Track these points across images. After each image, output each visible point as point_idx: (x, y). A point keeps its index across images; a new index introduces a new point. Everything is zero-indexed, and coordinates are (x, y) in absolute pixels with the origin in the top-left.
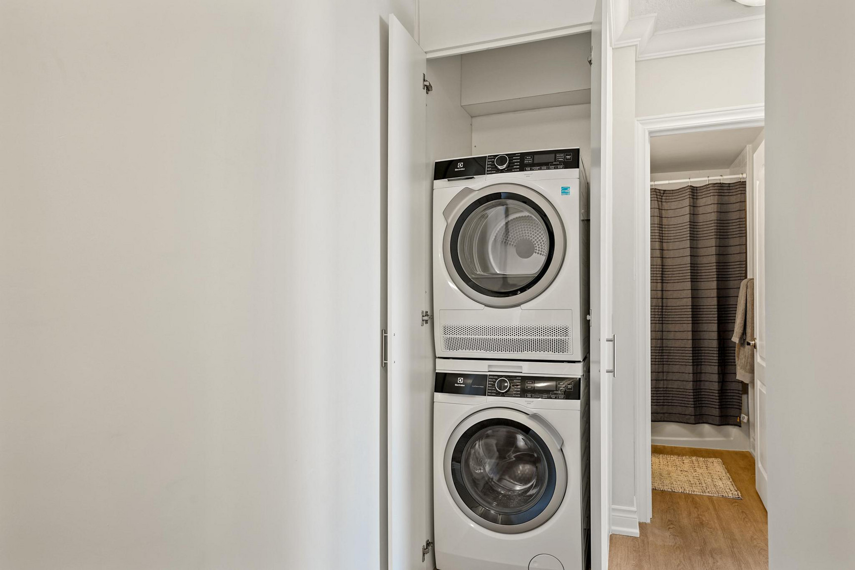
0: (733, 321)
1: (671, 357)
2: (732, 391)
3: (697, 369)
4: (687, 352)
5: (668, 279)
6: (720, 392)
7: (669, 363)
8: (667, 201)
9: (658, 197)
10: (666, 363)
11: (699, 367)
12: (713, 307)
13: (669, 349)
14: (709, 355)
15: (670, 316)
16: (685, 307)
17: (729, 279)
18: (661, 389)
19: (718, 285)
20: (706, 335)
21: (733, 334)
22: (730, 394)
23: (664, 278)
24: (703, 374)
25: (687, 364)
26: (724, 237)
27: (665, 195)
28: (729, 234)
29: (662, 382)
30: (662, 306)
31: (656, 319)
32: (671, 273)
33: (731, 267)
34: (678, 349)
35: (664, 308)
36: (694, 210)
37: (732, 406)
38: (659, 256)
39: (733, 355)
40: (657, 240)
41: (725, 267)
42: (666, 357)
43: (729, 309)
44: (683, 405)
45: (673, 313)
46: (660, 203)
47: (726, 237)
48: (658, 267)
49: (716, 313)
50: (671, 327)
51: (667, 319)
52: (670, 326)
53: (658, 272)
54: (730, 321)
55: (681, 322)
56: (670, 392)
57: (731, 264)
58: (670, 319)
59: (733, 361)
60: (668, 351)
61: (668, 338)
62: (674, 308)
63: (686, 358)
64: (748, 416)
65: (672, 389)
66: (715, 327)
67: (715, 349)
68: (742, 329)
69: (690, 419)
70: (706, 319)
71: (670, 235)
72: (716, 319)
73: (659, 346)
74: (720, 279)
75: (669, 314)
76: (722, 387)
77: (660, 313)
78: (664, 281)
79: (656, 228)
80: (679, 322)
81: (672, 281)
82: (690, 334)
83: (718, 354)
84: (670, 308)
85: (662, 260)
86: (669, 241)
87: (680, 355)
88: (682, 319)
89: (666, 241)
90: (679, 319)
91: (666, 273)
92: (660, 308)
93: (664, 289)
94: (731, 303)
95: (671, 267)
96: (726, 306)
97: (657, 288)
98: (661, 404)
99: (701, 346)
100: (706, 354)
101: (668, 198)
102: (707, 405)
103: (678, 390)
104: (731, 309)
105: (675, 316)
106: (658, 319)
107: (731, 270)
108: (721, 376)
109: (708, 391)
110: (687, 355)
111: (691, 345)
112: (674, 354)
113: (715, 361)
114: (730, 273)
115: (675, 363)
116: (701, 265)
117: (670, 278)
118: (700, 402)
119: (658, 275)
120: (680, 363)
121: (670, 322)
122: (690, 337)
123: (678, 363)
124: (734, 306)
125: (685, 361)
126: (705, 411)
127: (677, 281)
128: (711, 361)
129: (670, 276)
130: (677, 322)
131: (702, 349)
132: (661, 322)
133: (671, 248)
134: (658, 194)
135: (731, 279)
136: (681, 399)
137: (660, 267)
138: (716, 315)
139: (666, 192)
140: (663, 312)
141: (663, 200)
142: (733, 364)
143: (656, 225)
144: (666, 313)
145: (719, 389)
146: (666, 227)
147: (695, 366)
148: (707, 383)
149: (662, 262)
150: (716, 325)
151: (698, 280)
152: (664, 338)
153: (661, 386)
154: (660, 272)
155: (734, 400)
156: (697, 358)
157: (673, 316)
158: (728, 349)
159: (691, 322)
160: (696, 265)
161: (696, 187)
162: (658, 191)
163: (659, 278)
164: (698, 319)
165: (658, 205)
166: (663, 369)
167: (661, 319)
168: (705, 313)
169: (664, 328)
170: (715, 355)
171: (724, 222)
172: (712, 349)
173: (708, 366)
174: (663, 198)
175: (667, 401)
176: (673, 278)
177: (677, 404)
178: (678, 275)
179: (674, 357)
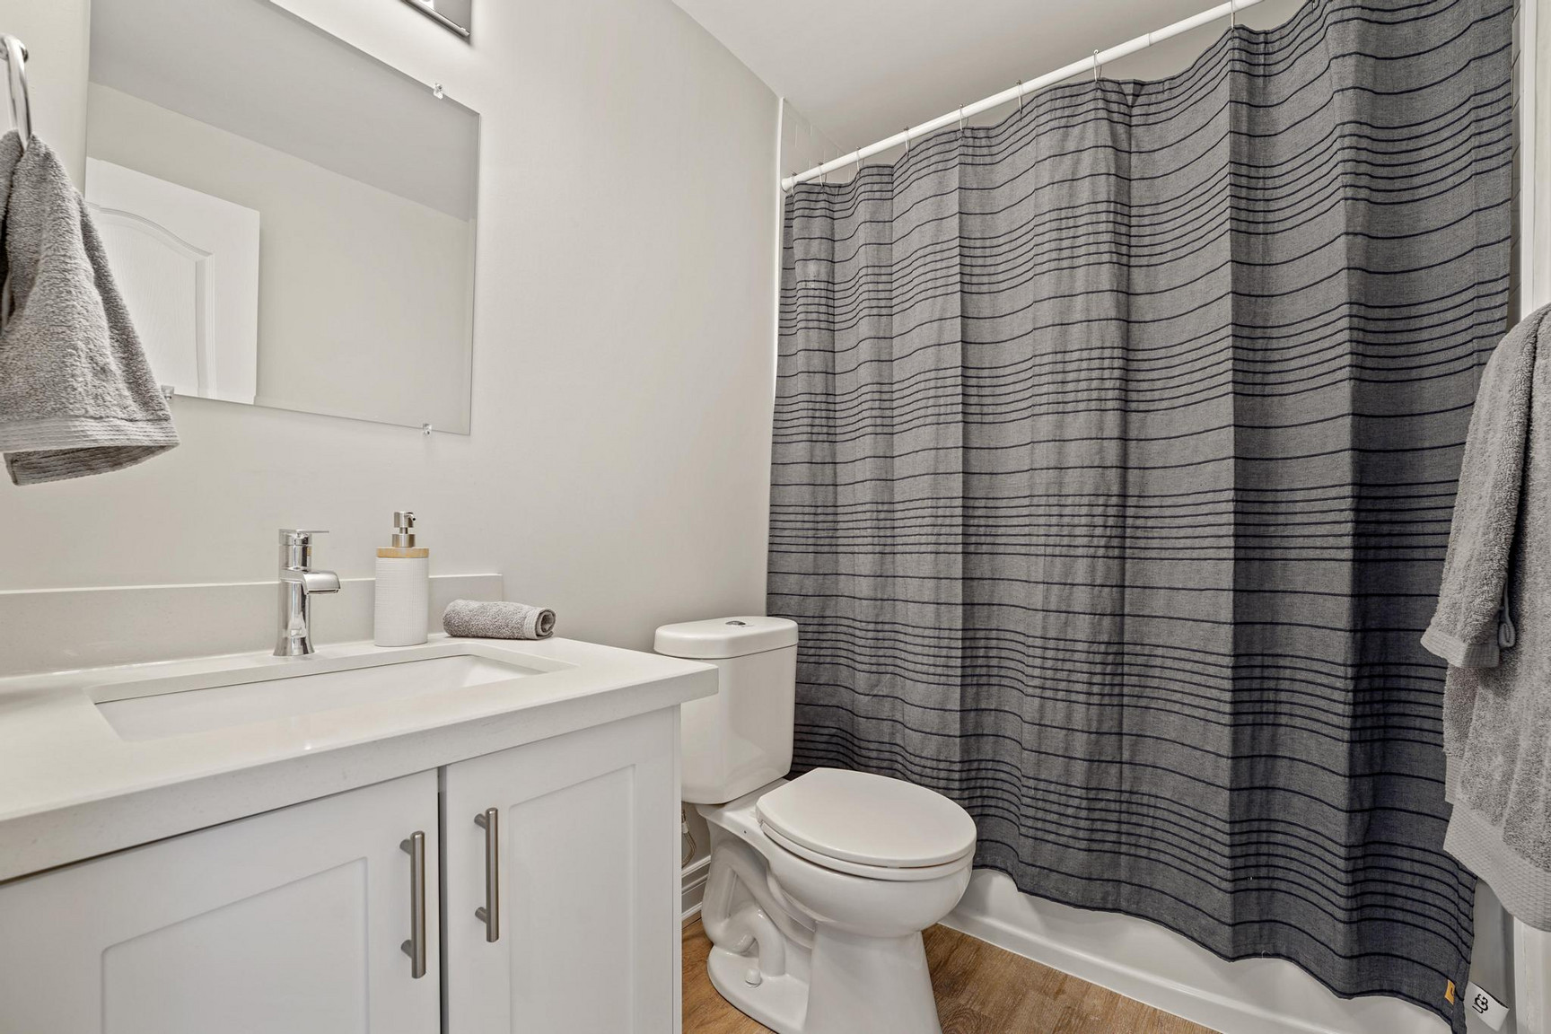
0: (1431, 554)
1: (1155, 683)
2: (1417, 855)
3: (1253, 738)
4: (1212, 670)
5: (1149, 396)
6: (1358, 852)
7: (1143, 702)
8: (1151, 119)
9: (1114, 107)
10: (1134, 701)
11: (1267, 732)
12: (1333, 492)
13: (1147, 650)
14: (1310, 688)
15: (1156, 533)
16: (1210, 497)
17: (1414, 374)
18: (1111, 796)
19: (1356, 398)
20: (1300, 609)
21: (1433, 611)
22: (1407, 866)
23: (1134, 396)
24: (1285, 762)
25: (1211, 716)
26: (1394, 197)
27: (1141, 100)
28: (1417, 181)
29: (1114, 770)
30: (1124, 496)
31: (1096, 541)
32: (1164, 373)
33: (1426, 322)
34: (1177, 654)
35: (1131, 502)
36: (1251, 120)
37: (1419, 921)
38: (1113, 314)
39: (1431, 699)
40: (1106, 258)
41: (1399, 325)
42: (1134, 680)
43: (1415, 504)
44: (1192, 869)
45: (1167, 522)
46: (1121, 129)
47: (1406, 196)
48: (1107, 353)
49: (1349, 515)
50: (1158, 573)
51: (1142, 543)
52: (1153, 567)
53: (1107, 374)
54: (1418, 554)
55: (1195, 554)
56: (1145, 810)
57: (1424, 309)
58: (1155, 543)
59: (1428, 724)
60: (1140, 660)
61: (1146, 612)
62: (1169, 501)
63: (1209, 693)
64: (1508, 1000)
65: (1153, 801)
66: (1340, 577)
67: (1341, 671)
68: (1493, 588)
69: (1213, 933)
70: (1300, 542)
71: (1158, 239)
72: (1348, 541)
73: (1105, 638)
74: (1367, 375)
75: (1150, 523)
76: (1368, 830)
77: (1111, 521)
78: (1133, 406)
79: (1103, 217)
80: (1188, 554)
81: (1165, 404)
82: (1227, 600)
83: (1355, 691)
84: (1156, 502)
85: (1128, 331)
86: (1154, 260)
87: (1187, 677)
88: (1197, 543)
89: (1144, 261)
90: (1188, 543)
91: (1141, 376)
92: (1114, 500)
93: (1133, 434)
94: (1427, 476)
95: (1162, 353)
96: (1402, 491)
97: (1101, 429)
98: (1107, 846)
99: (1279, 651)
100: (1297, 686)
101: (1153, 109)
102: (1295, 889)
103: (1175, 808)
104: (1426, 503)
105: (1174, 533)
106: (1103, 542)
107: (1425, 335)
108: (1366, 785)
109: (1304, 833)
110: (1212, 682)
111: (1230, 646)
112: (1168, 673)
113: (1336, 720)
114: (1425, 347)
115: (1169, 706)
116: (1284, 331)
117: (1157, 395)
118: (1263, 872)
119: (1108, 384)
120: (1187, 710)
121: (1154, 554)
122: (1226, 614)
123: (1177, 707)
124: (1440, 489)
125: (1203, 702)
126: (1283, 907)
127: (1182, 401)
128: (1316, 714)
129: (1159, 384)
130: (1181, 554)
131: (1282, 662)
132: (1116, 552)
133: (1162, 285)
134: (1114, 97)
135: (1427, 372)
136: (1184, 844)
137: (1117, 353)
138: (1348, 528)
139: (1146, 90)
140: (1125, 517)
141: (1135, 121)
142: (1428, 737)
143: (1102, 207)
144: (1140, 522)
145: (1353, 840)
146: (1148, 211)
147: (1248, 730)
148: (1298, 802)
149: (1127, 336)
150: (1346, 568)
151: (1268, 390)
152: (1127, 610)
153: (1111, 782)
154: (1117, 373)
155: (1430, 898)
156: (1256, 696)
157: (1165, 533)
158: (1403, 670)
159: (1230, 553)
160: (1259, 333)
161: (1266, 33)
162: (1109, 86)
163: (1111, 394)
164: (1266, 542)
165: (1114, 135)
166: (1121, 724)
167: (1115, 542)
168: (1298, 519)
169: (1127, 577)
170: (1337, 695)
171: (1396, 134)
172: (1326, 668)
173: (1306, 734)
174: (1136, 111)
175: (1133, 840)
176: (1167, 394)
177: (1167, 859)
178: (1186, 379)
179: (1164, 684)
